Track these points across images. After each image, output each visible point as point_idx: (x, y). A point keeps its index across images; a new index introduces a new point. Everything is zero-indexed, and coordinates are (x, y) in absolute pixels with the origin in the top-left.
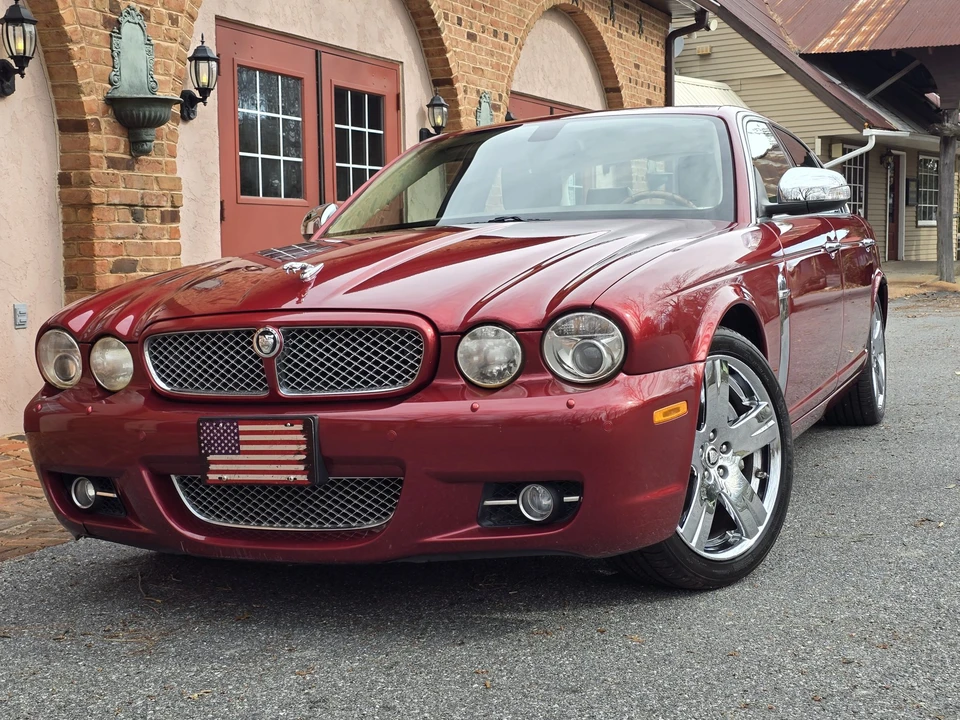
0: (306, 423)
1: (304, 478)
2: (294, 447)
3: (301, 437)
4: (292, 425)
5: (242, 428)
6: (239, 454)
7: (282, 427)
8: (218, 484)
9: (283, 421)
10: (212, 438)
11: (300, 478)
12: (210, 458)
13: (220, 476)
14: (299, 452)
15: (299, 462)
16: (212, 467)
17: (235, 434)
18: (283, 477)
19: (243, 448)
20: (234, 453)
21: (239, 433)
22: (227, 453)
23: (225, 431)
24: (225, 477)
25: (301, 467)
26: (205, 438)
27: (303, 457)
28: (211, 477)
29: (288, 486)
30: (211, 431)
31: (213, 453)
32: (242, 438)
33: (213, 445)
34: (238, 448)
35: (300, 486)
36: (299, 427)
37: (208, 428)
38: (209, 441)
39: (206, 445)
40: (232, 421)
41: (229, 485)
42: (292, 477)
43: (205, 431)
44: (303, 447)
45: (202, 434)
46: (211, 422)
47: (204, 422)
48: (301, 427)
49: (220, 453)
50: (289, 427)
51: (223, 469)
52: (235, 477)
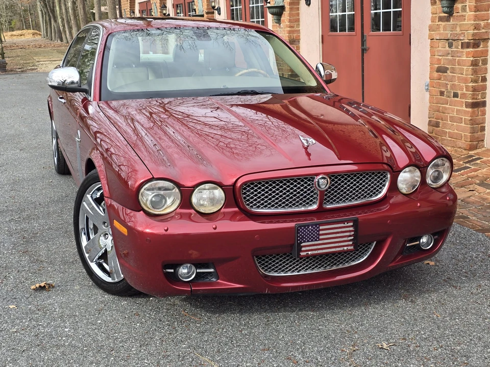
0: (356, 222)
1: (352, 247)
2: (348, 234)
3: (352, 229)
4: (348, 223)
5: (321, 228)
6: (319, 240)
7: (342, 225)
8: (308, 257)
9: (343, 222)
10: (304, 234)
11: (349, 248)
13: (307, 252)
14: (350, 236)
15: (350, 241)
16: (303, 249)
17: (317, 231)
18: (341, 249)
19: (321, 237)
20: (316, 240)
21: (320, 230)
22: (312, 241)
23: (312, 230)
24: (309, 253)
25: (351, 243)
26: (301, 235)
27: (352, 238)
28: (302, 254)
30: (304, 231)
31: (304, 242)
32: (321, 232)
33: (305, 238)
34: (318, 238)
35: (351, 251)
38: (303, 236)
39: (300, 238)
40: (316, 225)
41: (314, 256)
42: (345, 248)
43: (301, 232)
44: (353, 233)
45: (299, 233)
46: (305, 226)
47: (300, 227)
48: (352, 224)
49: (308, 241)
50: (346, 224)
51: (308, 248)
52: (316, 252)
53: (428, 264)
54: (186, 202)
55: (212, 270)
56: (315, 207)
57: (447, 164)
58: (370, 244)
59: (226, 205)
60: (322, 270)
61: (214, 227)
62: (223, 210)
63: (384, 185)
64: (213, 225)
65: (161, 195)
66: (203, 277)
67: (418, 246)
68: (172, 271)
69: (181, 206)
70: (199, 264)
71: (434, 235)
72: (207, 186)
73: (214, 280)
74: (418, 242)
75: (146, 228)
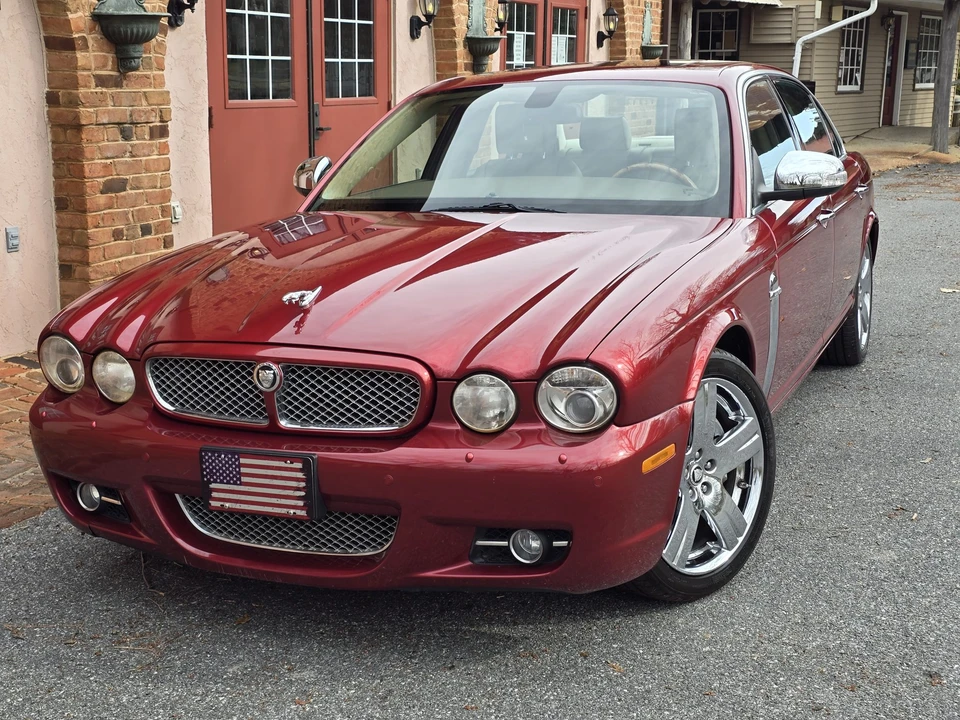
0: (305, 462)
1: (303, 513)
2: (293, 484)
3: (300, 475)
4: (292, 463)
5: (242, 461)
6: (241, 485)
7: (282, 464)
8: (221, 511)
9: (283, 458)
10: (214, 468)
11: (299, 513)
12: (213, 486)
13: (221, 502)
14: (298, 489)
15: (298, 498)
16: (214, 495)
17: (237, 466)
18: (284, 511)
19: (244, 479)
20: (235, 483)
21: (240, 465)
22: (228, 483)
23: (227, 462)
24: (227, 505)
25: (301, 503)
26: (207, 467)
27: (303, 494)
28: (214, 503)
29: (289, 519)
30: (213, 461)
31: (215, 481)
32: (243, 470)
33: (215, 474)
34: (239, 479)
35: (301, 521)
36: (299, 465)
37: (210, 457)
38: (211, 470)
39: (208, 473)
40: (233, 453)
42: (292, 511)
43: (207, 461)
44: (303, 484)
45: (204, 463)
46: (212, 452)
47: (206, 451)
49: (222, 482)
50: (289, 465)
51: (223, 496)
52: (237, 506)
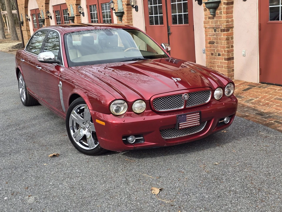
1: (199, 124)
2: (197, 118)
3: (199, 116)
5: (187, 116)
7: (195, 114)
8: (182, 128)
9: (195, 113)
10: (180, 119)
11: (198, 124)
14: (198, 119)
15: (198, 121)
16: (180, 126)
17: (185, 117)
18: (195, 125)
19: (187, 120)
20: (185, 122)
22: (183, 122)
23: (183, 117)
24: (183, 127)
25: (199, 122)
28: (180, 128)
29: (198, 126)
31: (181, 122)
32: (187, 118)
39: (179, 121)
40: (185, 115)
41: (185, 128)
42: (197, 124)
44: (199, 117)
45: (178, 119)
46: (180, 116)
47: (179, 116)
48: (199, 114)
49: (182, 122)
50: (197, 114)
51: (182, 125)
52: (185, 127)
53: (224, 132)
54: (130, 109)
55: (142, 138)
56: (183, 107)
57: (232, 86)
58: (205, 122)
59: (147, 109)
60: (186, 135)
61: (144, 118)
62: (145, 111)
63: (209, 97)
64: (143, 117)
65: (119, 106)
66: (138, 141)
67: (223, 122)
68: (125, 139)
69: (128, 110)
70: (137, 135)
71: (229, 117)
72: (138, 101)
73: (143, 142)
74: (223, 121)
75: (113, 121)
